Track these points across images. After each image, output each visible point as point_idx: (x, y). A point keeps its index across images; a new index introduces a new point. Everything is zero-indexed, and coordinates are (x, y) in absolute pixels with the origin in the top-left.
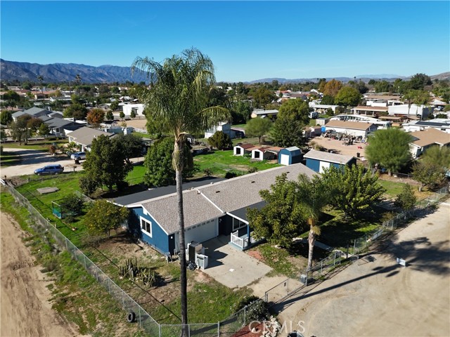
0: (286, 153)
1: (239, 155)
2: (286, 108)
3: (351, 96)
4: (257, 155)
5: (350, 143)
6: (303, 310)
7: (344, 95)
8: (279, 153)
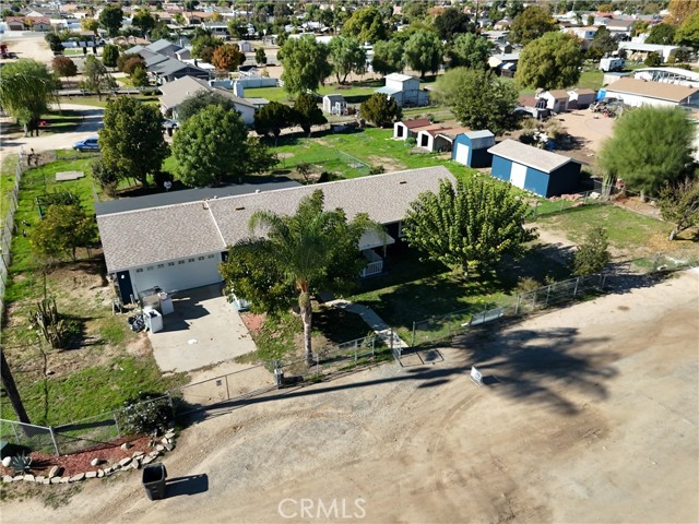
0: (465, 141)
1: (401, 138)
4: (425, 139)
6: (235, 428)
8: (455, 140)
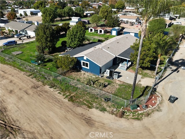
0: (115, 30)
1: (92, 32)
2: (103, 10)
3: (122, 5)
4: (101, 31)
5: (132, 25)
6: (163, 88)
7: (119, 4)
8: (111, 30)
